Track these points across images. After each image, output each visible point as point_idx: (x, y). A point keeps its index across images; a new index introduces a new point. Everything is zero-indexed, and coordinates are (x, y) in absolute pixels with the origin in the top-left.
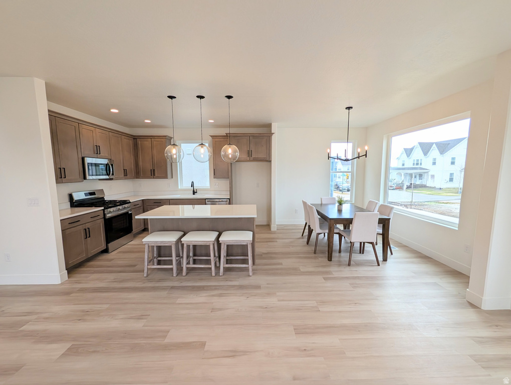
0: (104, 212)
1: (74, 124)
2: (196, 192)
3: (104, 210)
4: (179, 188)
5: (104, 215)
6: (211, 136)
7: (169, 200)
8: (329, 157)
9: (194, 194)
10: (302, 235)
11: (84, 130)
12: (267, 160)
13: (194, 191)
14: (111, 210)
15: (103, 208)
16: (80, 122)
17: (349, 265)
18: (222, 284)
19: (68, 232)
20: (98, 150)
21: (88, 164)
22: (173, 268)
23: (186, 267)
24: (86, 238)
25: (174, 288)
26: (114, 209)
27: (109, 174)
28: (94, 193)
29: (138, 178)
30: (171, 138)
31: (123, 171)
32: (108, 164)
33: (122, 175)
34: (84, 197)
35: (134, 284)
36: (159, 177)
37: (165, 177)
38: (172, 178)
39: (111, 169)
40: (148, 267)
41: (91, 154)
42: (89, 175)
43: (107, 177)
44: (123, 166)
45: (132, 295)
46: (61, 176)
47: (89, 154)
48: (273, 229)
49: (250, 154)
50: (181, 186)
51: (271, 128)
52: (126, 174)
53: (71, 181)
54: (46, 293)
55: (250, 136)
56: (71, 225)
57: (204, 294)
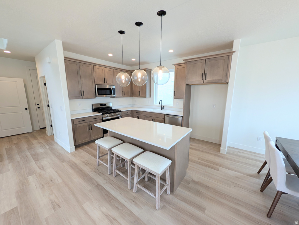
1: (90, 66)
2: (163, 108)
3: (102, 115)
4: (154, 104)
5: (102, 118)
6: (175, 65)
7: (144, 112)
9: (162, 109)
10: (259, 172)
11: (97, 69)
12: (225, 82)
13: (162, 107)
14: (106, 115)
15: (101, 114)
16: (94, 64)
18: (126, 204)
19: (78, 126)
20: (105, 80)
21: (98, 88)
22: (108, 167)
23: (115, 171)
24: (89, 130)
25: (98, 186)
26: (108, 115)
27: (111, 94)
28: (105, 105)
29: (132, 97)
30: (151, 70)
31: (122, 92)
32: (111, 89)
33: (121, 95)
34: (99, 107)
35: (87, 169)
36: (142, 97)
37: (145, 97)
38: (150, 97)
39: (112, 91)
40: (99, 160)
41: (101, 83)
42: (98, 95)
43: (111, 96)
44: (123, 89)
45: (77, 179)
46: (82, 95)
47: (100, 83)
48: (221, 152)
49: (204, 76)
50: (156, 102)
51: (232, 48)
52: (124, 94)
53: (88, 98)
54: (60, 157)
55: (205, 59)
56: (80, 122)
57: (104, 209)
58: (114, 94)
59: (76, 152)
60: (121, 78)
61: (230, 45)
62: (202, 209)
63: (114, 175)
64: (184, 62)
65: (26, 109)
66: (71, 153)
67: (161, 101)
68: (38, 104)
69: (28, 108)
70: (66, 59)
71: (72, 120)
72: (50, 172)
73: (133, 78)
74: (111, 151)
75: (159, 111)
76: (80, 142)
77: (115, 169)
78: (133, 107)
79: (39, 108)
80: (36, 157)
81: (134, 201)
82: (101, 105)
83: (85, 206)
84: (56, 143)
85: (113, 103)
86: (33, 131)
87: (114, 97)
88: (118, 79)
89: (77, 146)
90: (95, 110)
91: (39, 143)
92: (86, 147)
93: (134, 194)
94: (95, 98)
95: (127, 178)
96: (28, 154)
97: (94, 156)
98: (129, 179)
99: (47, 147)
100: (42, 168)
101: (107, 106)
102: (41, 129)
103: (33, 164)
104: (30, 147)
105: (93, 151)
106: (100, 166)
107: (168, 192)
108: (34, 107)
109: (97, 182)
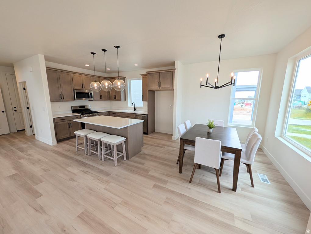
0: (81, 116)
1: (69, 74)
2: (136, 109)
3: (81, 115)
6: (141, 75)
7: (119, 112)
8: (201, 85)
9: (134, 110)
11: (75, 76)
12: (172, 89)
13: (134, 108)
14: (85, 115)
16: (72, 73)
17: (190, 182)
18: (96, 166)
19: (59, 123)
20: (83, 86)
21: (76, 93)
22: (84, 150)
23: (90, 151)
24: (69, 127)
25: (77, 161)
26: (87, 115)
27: (89, 98)
28: (84, 107)
29: (109, 100)
30: (125, 78)
31: (99, 96)
32: (89, 93)
33: (99, 98)
34: (78, 108)
35: (68, 154)
36: (117, 100)
37: (120, 100)
38: (125, 100)
39: (90, 95)
40: (78, 146)
41: (80, 88)
42: (77, 98)
43: (89, 99)
44: (100, 94)
45: (60, 159)
46: (61, 98)
47: (78, 88)
48: (173, 139)
49: (159, 85)
50: (130, 105)
51: (174, 65)
52: (101, 98)
53: (67, 101)
54: (44, 148)
55: (159, 73)
56: (61, 121)
57: (81, 169)
58: (92, 98)
59: (58, 145)
60: (94, 86)
61: (173, 64)
62: (142, 164)
63: (89, 154)
64: (146, 73)
65: (3, 112)
66: (53, 146)
67: (133, 103)
68: (15, 108)
69: (5, 111)
70: (48, 69)
71: (54, 119)
72: (37, 156)
73: (102, 86)
74: (87, 137)
75: (133, 112)
76: (61, 137)
77: (90, 150)
78: (111, 109)
79: (16, 111)
80: (22, 150)
81: (102, 165)
82: (80, 107)
83: (67, 169)
84: (37, 140)
85: (91, 105)
86: (10, 133)
87: (92, 100)
88: (92, 86)
89: (59, 141)
90: (74, 111)
91: (21, 141)
92: (66, 141)
93: (102, 162)
94: (74, 101)
95: (98, 152)
96: (13, 148)
97: (75, 146)
98: (99, 154)
99: (30, 143)
100: (30, 155)
101: (86, 108)
102: (18, 131)
103: (20, 154)
104: (13, 144)
105: (74, 144)
106: (78, 151)
107: (125, 158)
108: (10, 110)
109: (76, 159)
